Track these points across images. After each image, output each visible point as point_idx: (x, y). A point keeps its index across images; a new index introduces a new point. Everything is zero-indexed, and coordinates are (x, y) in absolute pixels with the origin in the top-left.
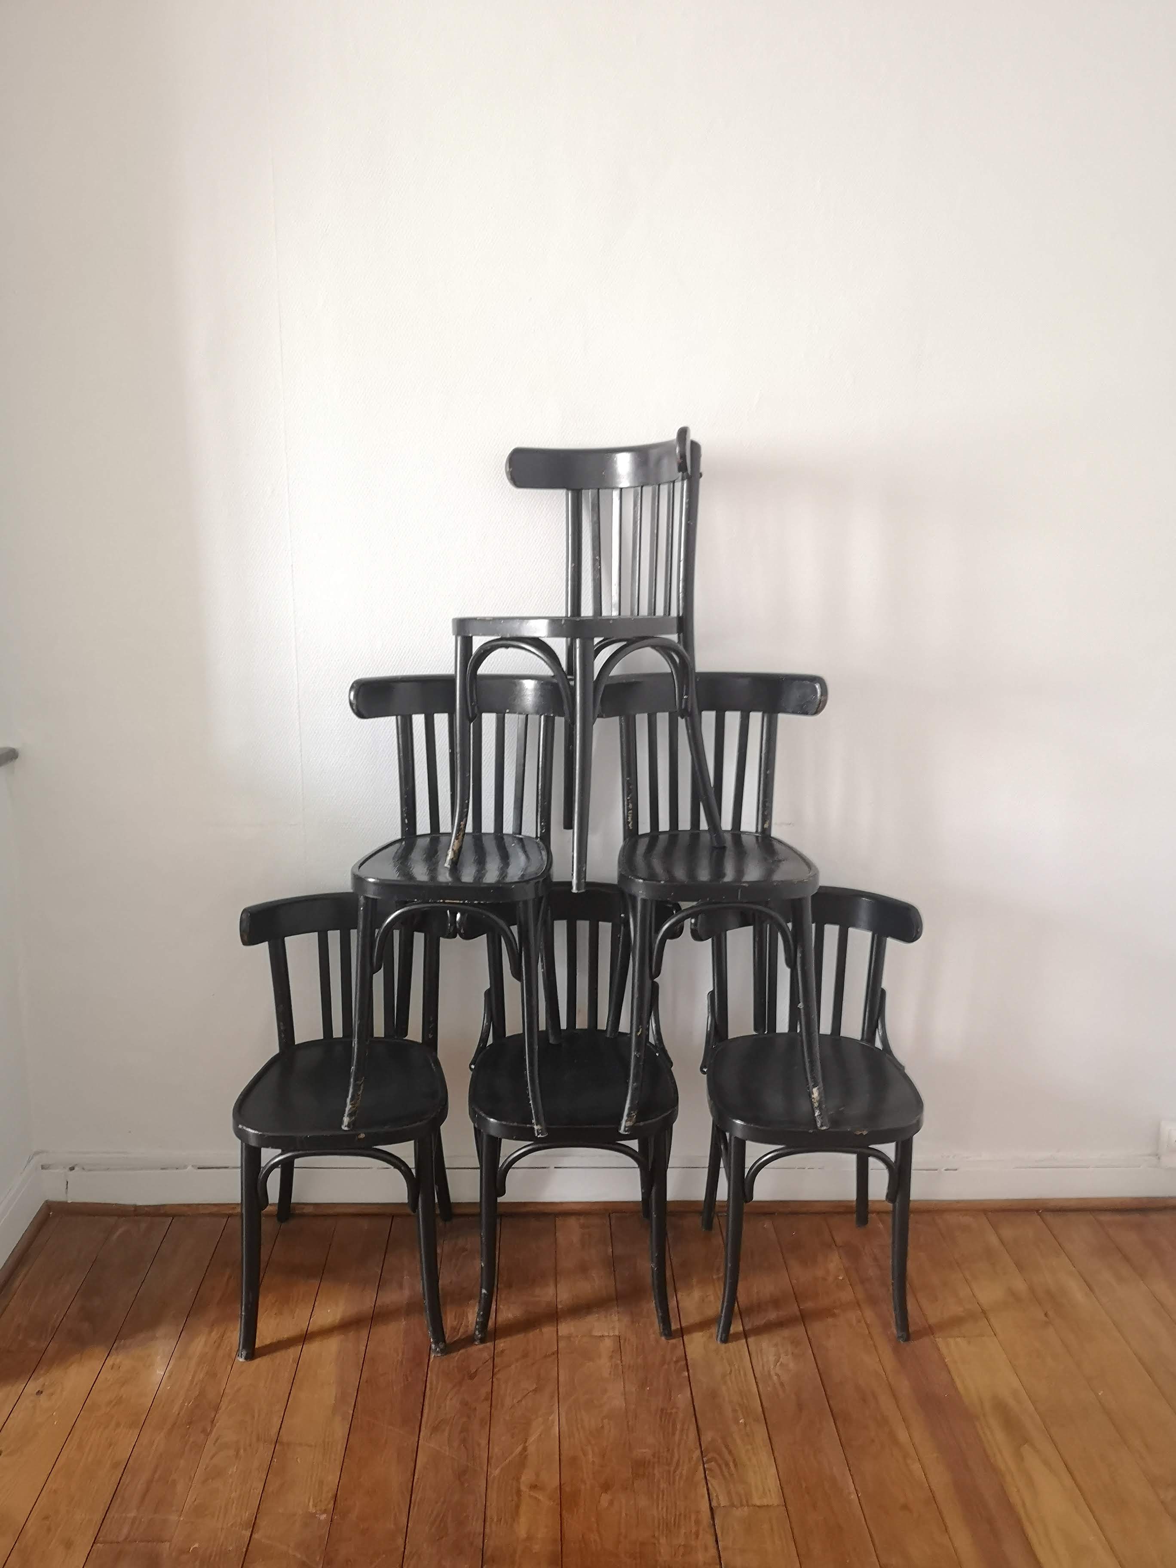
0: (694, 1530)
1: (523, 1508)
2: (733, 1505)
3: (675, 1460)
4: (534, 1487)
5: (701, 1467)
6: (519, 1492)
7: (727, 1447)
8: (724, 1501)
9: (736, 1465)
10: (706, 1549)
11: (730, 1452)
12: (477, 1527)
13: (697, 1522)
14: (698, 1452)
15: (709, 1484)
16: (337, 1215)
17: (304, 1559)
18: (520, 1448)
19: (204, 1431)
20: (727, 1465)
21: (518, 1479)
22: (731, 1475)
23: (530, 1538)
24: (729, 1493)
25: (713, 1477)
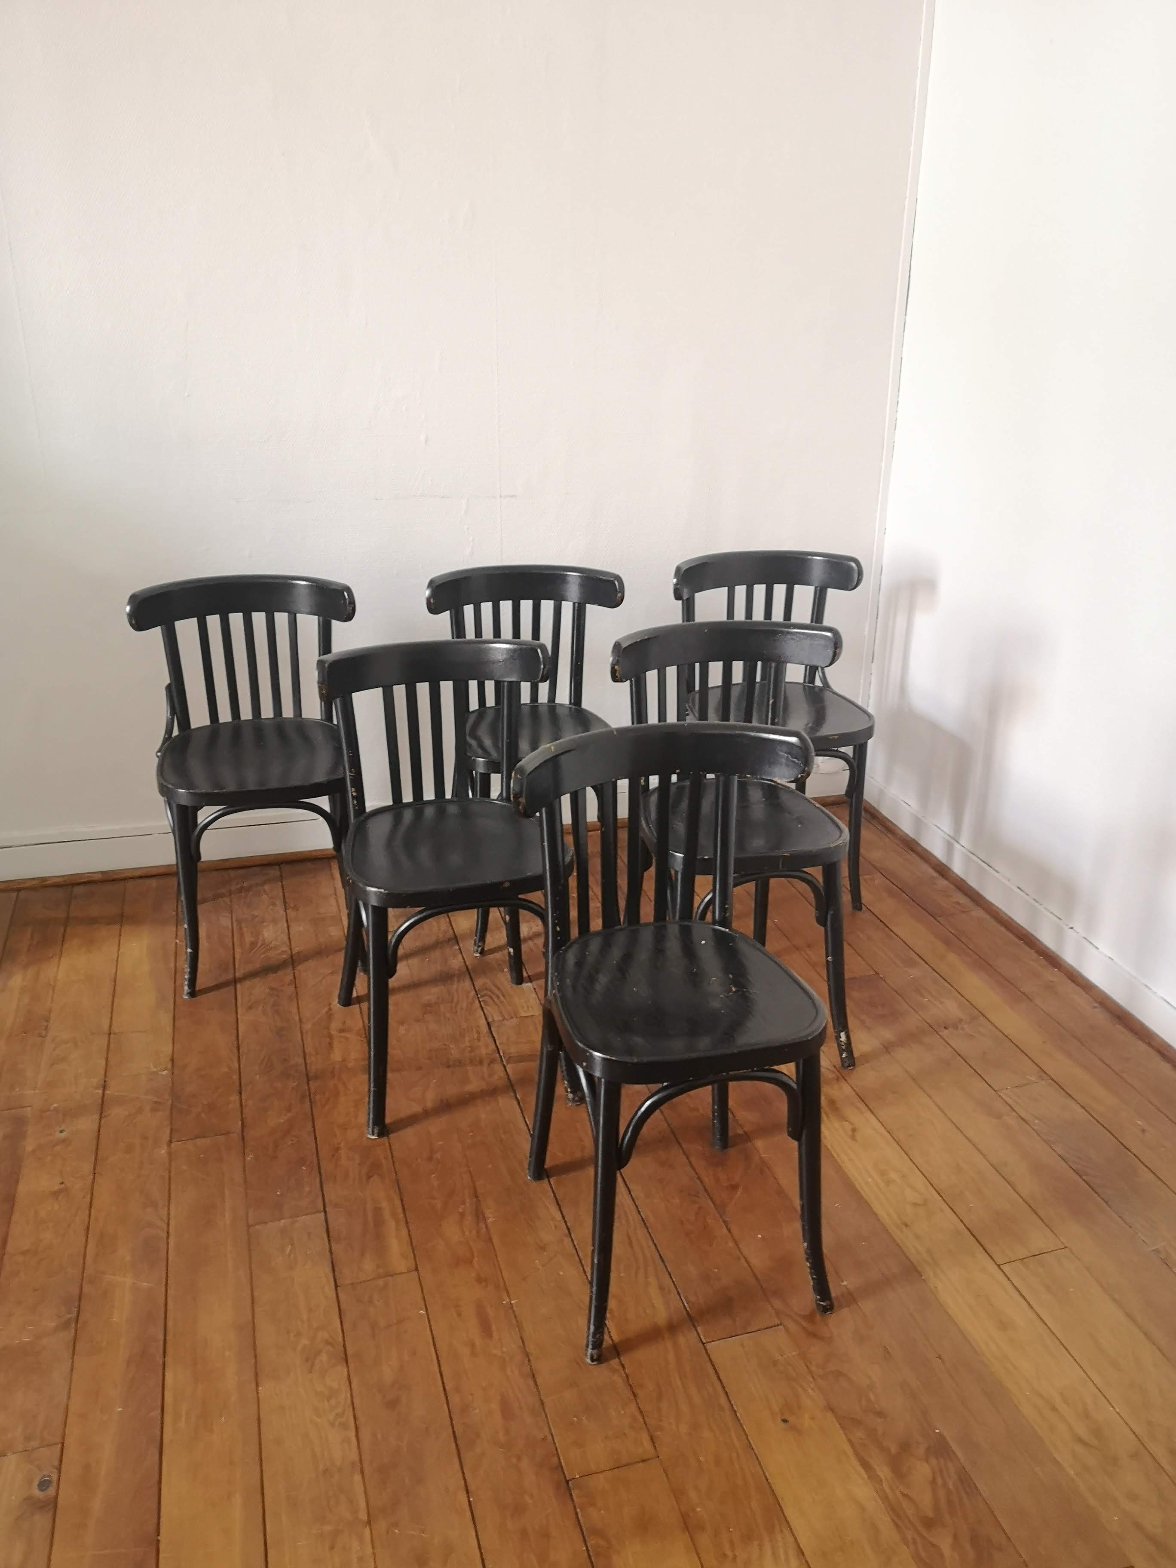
0: (476, 1037)
1: (336, 1044)
2: (504, 1019)
3: (455, 1000)
4: (342, 1031)
5: (477, 1002)
6: (330, 1036)
7: (496, 986)
8: (497, 1018)
9: (504, 996)
10: (487, 1046)
11: (499, 989)
12: (300, 1061)
13: (478, 1033)
14: (473, 993)
15: (485, 1011)
16: (125, 879)
17: (156, 1099)
18: (326, 1009)
19: (40, 1035)
20: (498, 997)
21: (328, 1028)
22: (502, 1002)
23: (344, 1060)
24: (501, 1013)
25: (488, 1005)
